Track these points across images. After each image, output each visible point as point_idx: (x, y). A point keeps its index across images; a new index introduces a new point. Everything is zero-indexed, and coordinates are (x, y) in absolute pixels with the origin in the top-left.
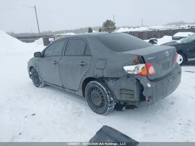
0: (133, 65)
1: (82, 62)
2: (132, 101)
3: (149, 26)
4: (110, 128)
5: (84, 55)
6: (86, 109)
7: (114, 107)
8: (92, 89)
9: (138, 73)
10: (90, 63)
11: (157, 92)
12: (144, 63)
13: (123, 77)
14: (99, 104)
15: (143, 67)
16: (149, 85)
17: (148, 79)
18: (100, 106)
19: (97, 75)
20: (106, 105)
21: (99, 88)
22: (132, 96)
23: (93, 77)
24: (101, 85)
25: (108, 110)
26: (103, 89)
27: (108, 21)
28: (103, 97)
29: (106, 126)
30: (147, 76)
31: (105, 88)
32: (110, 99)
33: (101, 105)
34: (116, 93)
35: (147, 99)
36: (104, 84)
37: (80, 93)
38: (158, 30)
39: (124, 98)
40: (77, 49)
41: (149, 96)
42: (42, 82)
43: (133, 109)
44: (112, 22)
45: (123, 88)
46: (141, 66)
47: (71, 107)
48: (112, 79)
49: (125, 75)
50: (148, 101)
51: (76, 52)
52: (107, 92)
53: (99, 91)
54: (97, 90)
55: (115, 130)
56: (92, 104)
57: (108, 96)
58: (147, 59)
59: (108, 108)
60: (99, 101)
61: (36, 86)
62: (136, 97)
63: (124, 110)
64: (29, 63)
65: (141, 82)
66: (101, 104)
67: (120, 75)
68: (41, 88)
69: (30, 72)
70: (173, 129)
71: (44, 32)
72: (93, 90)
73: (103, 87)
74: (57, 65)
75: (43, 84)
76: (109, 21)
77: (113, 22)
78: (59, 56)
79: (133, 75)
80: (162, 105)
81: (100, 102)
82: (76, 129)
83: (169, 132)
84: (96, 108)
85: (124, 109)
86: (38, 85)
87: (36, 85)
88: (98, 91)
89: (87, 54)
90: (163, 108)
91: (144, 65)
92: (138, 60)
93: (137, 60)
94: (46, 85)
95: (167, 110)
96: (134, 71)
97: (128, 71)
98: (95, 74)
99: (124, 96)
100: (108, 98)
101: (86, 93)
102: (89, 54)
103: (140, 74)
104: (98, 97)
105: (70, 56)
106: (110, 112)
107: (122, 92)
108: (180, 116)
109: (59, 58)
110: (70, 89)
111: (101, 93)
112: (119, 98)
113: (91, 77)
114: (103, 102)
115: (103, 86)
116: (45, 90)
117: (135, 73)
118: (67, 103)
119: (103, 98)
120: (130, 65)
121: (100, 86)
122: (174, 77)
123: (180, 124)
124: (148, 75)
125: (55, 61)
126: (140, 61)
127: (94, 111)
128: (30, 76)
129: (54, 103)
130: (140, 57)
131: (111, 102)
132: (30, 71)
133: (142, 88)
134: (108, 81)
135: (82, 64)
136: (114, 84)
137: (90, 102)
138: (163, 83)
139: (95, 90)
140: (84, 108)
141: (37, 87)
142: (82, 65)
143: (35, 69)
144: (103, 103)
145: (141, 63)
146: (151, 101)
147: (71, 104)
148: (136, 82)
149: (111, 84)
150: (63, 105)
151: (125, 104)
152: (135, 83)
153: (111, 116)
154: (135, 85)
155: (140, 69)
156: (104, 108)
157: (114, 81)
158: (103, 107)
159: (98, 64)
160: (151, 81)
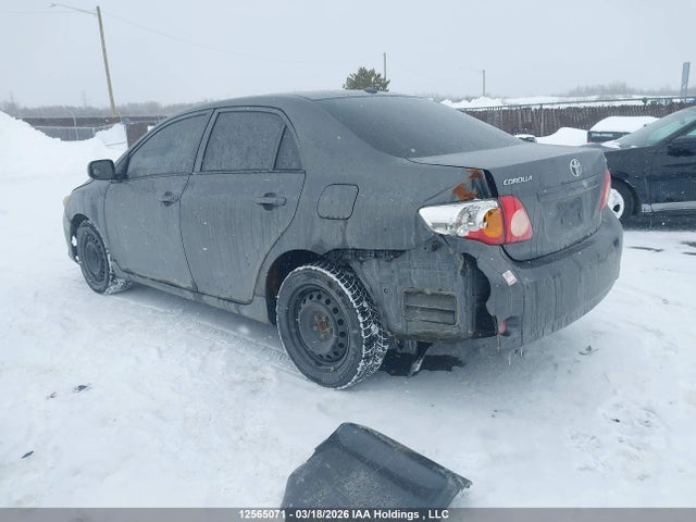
0: (453, 202)
1: (266, 195)
2: (448, 334)
3: (509, 98)
4: (367, 431)
5: (276, 167)
6: (278, 370)
7: (380, 361)
8: (303, 294)
9: (470, 232)
10: (295, 198)
11: (537, 304)
12: (495, 195)
13: (418, 245)
14: (326, 348)
15: (490, 213)
16: (510, 278)
17: (505, 256)
18: (332, 355)
19: (321, 241)
20: (352, 352)
21: (328, 289)
22: (449, 318)
23: (310, 249)
24: (335, 279)
25: (359, 369)
26: (342, 294)
27: (363, 72)
28: (341, 322)
29: (351, 425)
30: (505, 243)
31: (351, 290)
32: (370, 330)
33: (336, 354)
34: (392, 309)
35: (501, 329)
36: (347, 277)
37: (259, 310)
38: (538, 107)
39: (418, 325)
40: (249, 149)
41: (511, 318)
42: (118, 273)
43: (450, 370)
44: (379, 75)
45: (418, 287)
46: (485, 207)
47: (224, 363)
48: (376, 256)
49: (424, 240)
50: (506, 334)
51: (246, 158)
52: (357, 303)
53: (328, 302)
54: (319, 297)
55: (386, 437)
56: (303, 351)
57: (360, 319)
58: (504, 183)
59: (362, 364)
60: (326, 339)
61: (96, 291)
62: (463, 322)
63: (416, 373)
64: (68, 202)
65: (481, 265)
66: (334, 347)
67: (407, 240)
68: (114, 297)
69: (74, 238)
70: (593, 438)
71: (130, 104)
72: (308, 300)
73: (342, 286)
74: (174, 207)
75: (120, 282)
76: (366, 72)
77: (382, 77)
78: (182, 174)
79: (455, 239)
80: (552, 357)
81: (331, 342)
82: (241, 438)
83: (578, 447)
84: (316, 363)
85: (417, 369)
86: (101, 286)
87: (95, 287)
88: (323, 300)
89: (286, 166)
90: (556, 365)
91: (492, 204)
92: (473, 184)
93: (469, 185)
94: (133, 287)
95: (569, 372)
96: (459, 224)
97: (436, 225)
98: (315, 238)
99: (420, 316)
100: (362, 325)
101: (280, 309)
102: (294, 166)
103: (478, 238)
104: (323, 325)
105: (223, 171)
106: (368, 379)
107: (413, 302)
108: (615, 392)
109: (182, 181)
110: (221, 296)
111: (336, 310)
112: (399, 326)
113: (301, 248)
114: (341, 340)
115: (342, 281)
116: (130, 302)
117: (462, 232)
118: (211, 349)
119: (341, 329)
120: (444, 203)
121: (331, 283)
122: (599, 256)
123: (618, 421)
124: (508, 240)
125: (167, 194)
126: (478, 190)
127: (307, 375)
128: (74, 251)
129: (159, 349)
130: (479, 176)
131: (371, 342)
132: (73, 232)
133: (483, 288)
134: (362, 262)
135: (268, 200)
136: (385, 273)
137: (294, 344)
138: (559, 275)
139: (315, 298)
140: (272, 367)
141: (99, 291)
142: (268, 207)
143: (92, 227)
144: (341, 345)
145: (483, 195)
146: (515, 334)
147: (224, 351)
148: (465, 265)
149: (371, 273)
150: (194, 355)
151: (423, 346)
152: (460, 268)
153: (371, 393)
154: (460, 277)
155: (480, 217)
156: (346, 364)
157: (382, 262)
158: (340, 359)
159: (326, 199)
160: (518, 263)
